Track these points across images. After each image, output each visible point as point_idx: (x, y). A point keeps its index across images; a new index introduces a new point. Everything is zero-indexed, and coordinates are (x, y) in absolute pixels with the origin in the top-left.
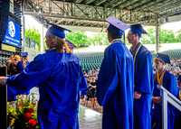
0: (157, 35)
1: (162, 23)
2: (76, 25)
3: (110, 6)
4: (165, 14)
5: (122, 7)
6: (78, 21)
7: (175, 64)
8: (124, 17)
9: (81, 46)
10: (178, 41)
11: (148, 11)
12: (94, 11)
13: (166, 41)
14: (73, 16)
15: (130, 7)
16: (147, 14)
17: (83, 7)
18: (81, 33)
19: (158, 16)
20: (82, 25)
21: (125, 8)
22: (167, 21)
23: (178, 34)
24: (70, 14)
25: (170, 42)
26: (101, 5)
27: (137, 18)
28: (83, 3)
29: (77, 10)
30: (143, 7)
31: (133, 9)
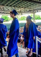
0: (34, 17)
2: (5, 13)
3: (17, 7)
4: (37, 9)
5: (21, 7)
6: (5, 12)
7: (40, 27)
8: (22, 11)
9: (6, 21)
11: (31, 8)
13: (37, 19)
14: (4, 10)
15: (24, 7)
17: (7, 7)
18: (6, 16)
19: (34, 10)
20: (7, 13)
25: (39, 19)
26: (14, 6)
27: (26, 11)
28: (7, 5)
29: (5, 8)
30: (29, 7)
31: (25, 8)
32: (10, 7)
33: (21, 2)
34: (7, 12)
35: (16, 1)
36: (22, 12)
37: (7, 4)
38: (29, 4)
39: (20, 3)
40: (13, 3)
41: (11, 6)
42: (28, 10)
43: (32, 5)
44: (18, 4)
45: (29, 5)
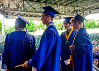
1: (87, 14)
2: (27, 16)
3: (50, 3)
4: (89, 8)
5: (59, 3)
6: (28, 13)
7: (96, 43)
9: (30, 31)
10: (98, 27)
11: (77, 6)
12: (40, 7)
13: (89, 27)
14: (25, 10)
16: (76, 8)
17: (31, 3)
19: (84, 10)
20: (31, 16)
21: (61, 4)
22: (90, 13)
23: (98, 22)
24: (23, 9)
25: (92, 28)
26: (45, 2)
27: (69, 11)
29: (28, 6)
30: (73, 4)
31: (66, 5)
32: (38, 4)
34: (31, 13)
41: (38, 1)
42: (72, 10)
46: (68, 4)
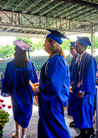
0: (92, 41)
1: (96, 31)
2: (23, 32)
3: (51, 16)
5: (62, 16)
6: (24, 29)
8: (64, 26)
12: (38, 21)
14: (20, 24)
15: (69, 17)
16: (83, 23)
17: (28, 17)
18: (27, 39)
19: (93, 25)
20: (28, 32)
21: (65, 18)
24: (18, 23)
26: (45, 15)
27: (75, 26)
28: (29, 13)
30: (79, 17)
31: (71, 19)
32: (36, 17)
33: (61, 6)
34: (28, 29)
35: (50, 2)
36: (65, 30)
37: (29, 9)
38: (81, 10)
39: (58, 7)
40: (44, 6)
41: (37, 14)
42: (79, 25)
43: (88, 14)
44: (55, 9)
45: (80, 12)
46: (74, 18)
